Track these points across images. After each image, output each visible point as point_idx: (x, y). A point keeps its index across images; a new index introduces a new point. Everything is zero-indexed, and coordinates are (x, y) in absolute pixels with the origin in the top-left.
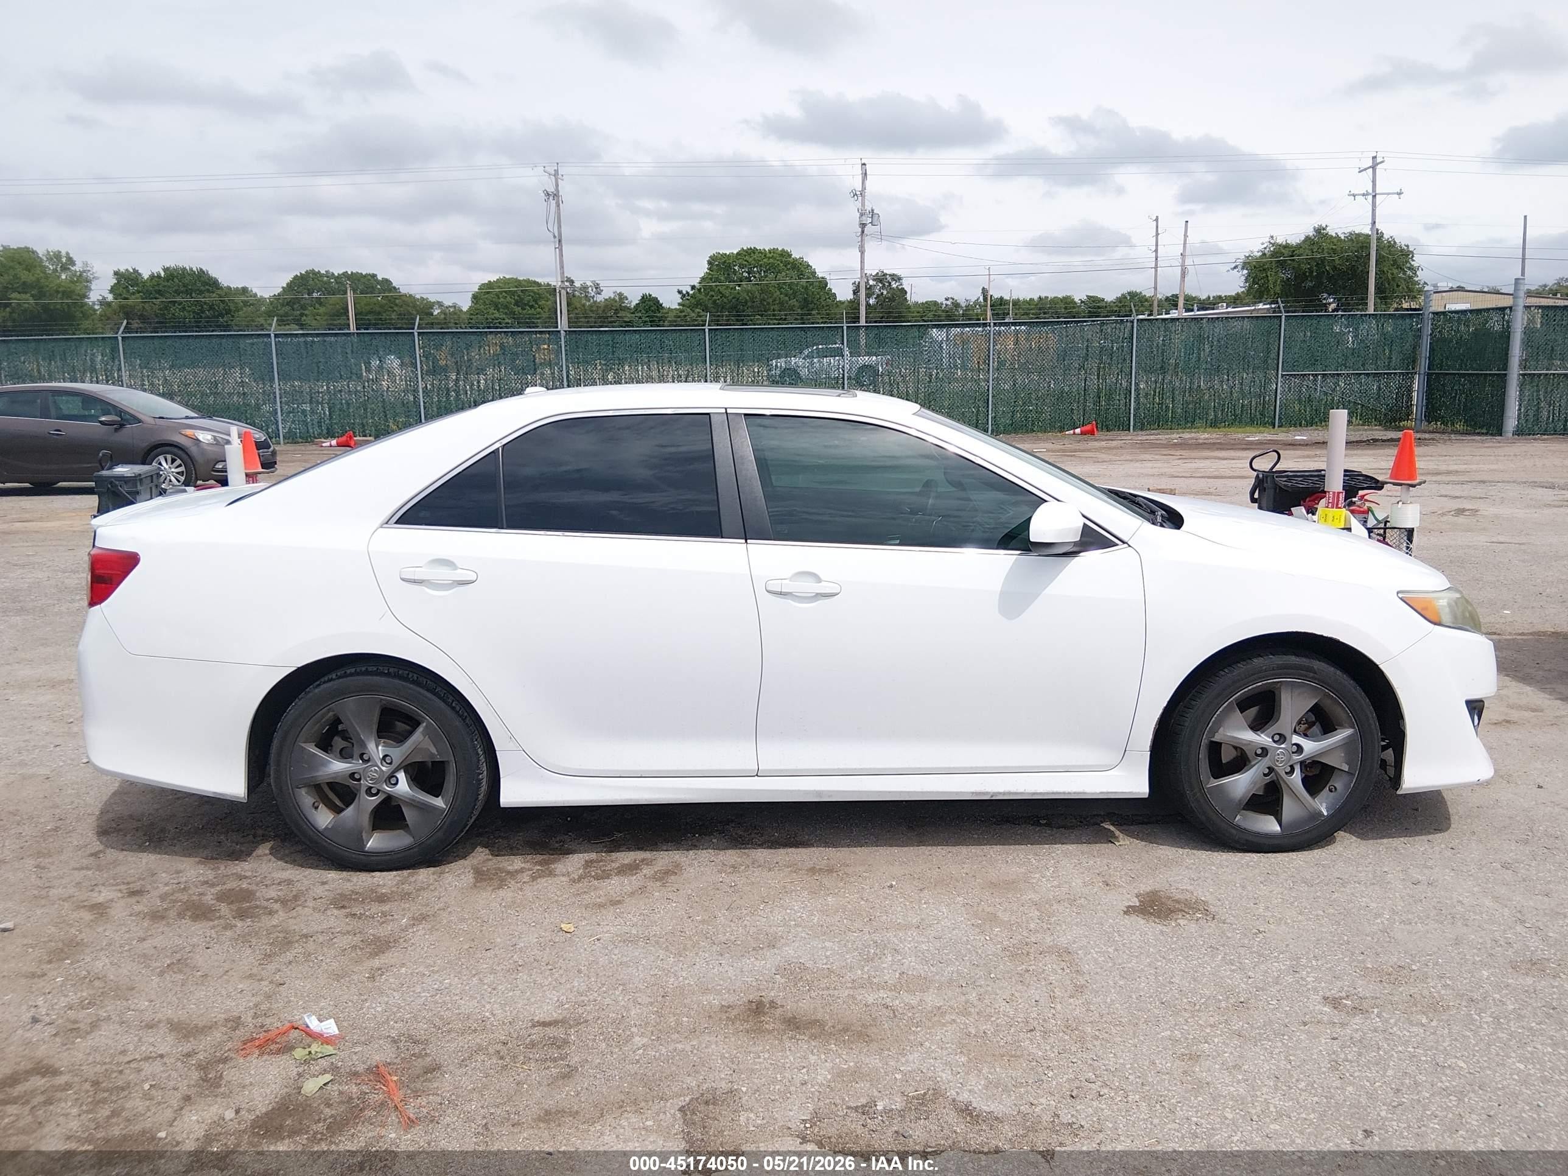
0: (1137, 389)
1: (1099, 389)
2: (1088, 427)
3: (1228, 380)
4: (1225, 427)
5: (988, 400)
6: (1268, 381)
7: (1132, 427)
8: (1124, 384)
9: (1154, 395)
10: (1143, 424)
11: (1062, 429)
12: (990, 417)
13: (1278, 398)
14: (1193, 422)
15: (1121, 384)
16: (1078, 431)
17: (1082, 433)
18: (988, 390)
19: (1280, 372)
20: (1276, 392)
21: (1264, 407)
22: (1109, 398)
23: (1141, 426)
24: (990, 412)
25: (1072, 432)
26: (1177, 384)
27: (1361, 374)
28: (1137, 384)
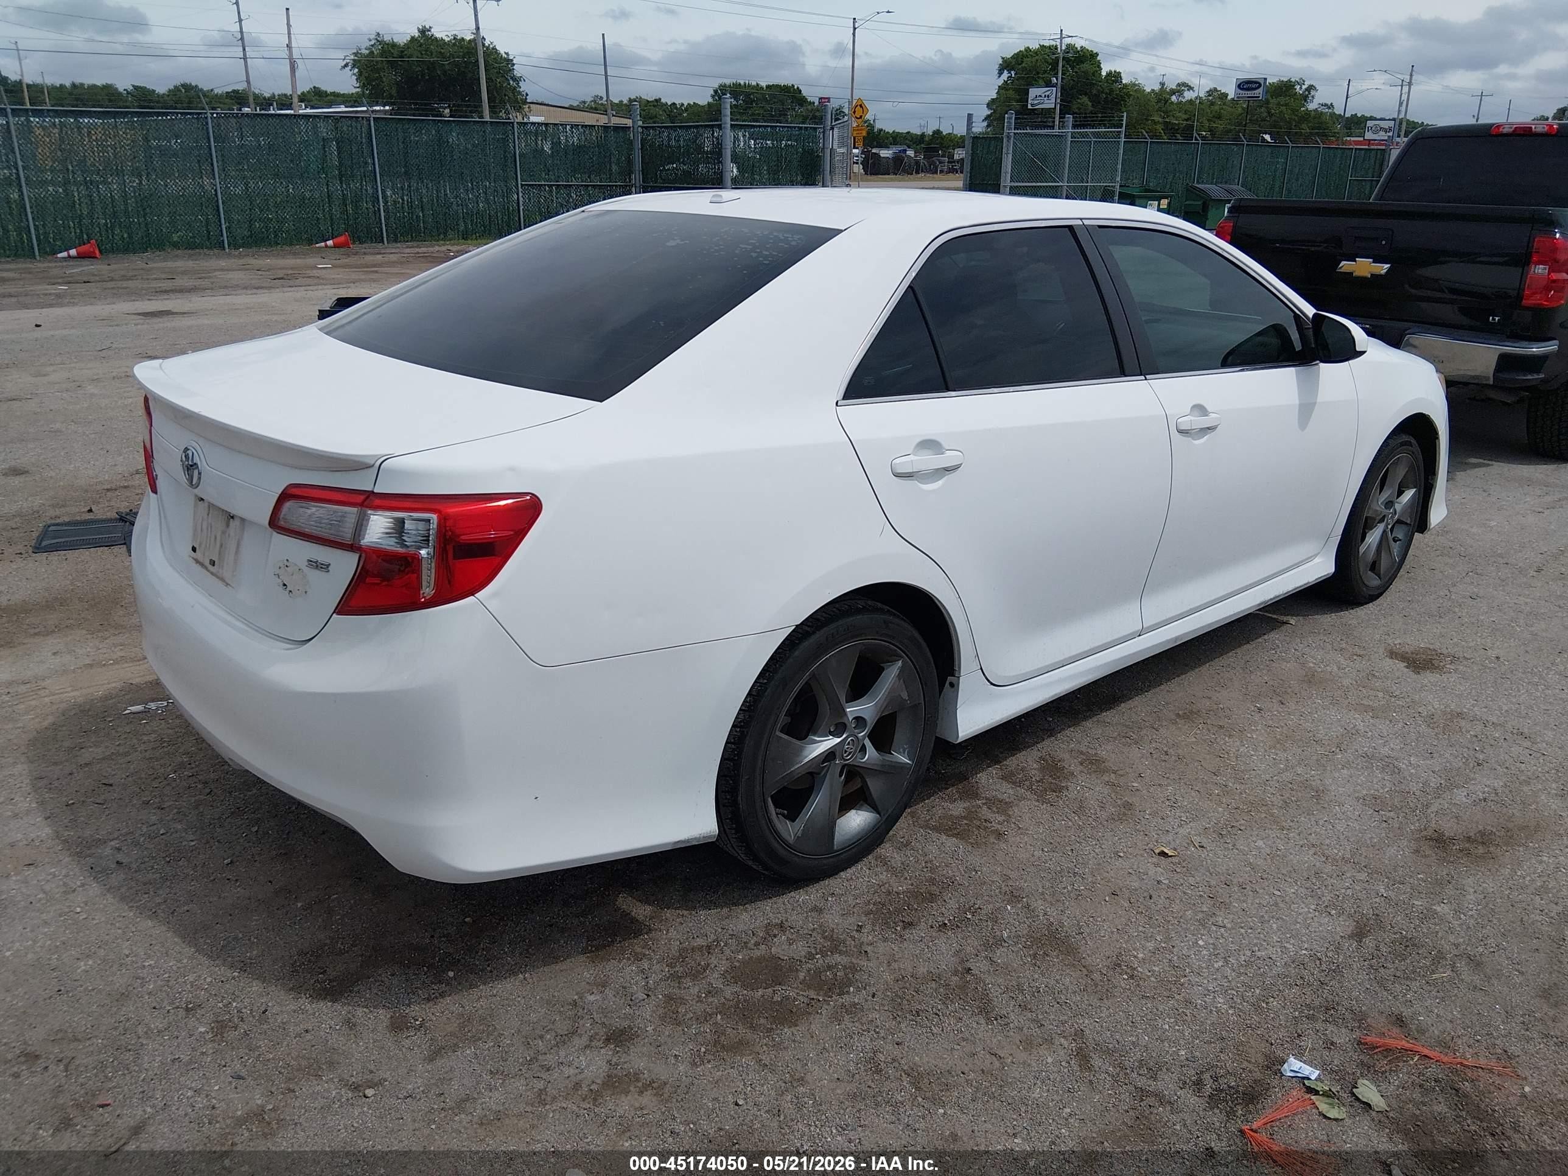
0: (385, 197)
1: (344, 195)
2: (341, 239)
3: (473, 189)
4: (476, 239)
5: (218, 206)
6: (509, 191)
7: (385, 239)
8: (370, 191)
9: (403, 203)
10: (395, 235)
11: (310, 242)
12: (224, 227)
13: (521, 208)
14: (445, 234)
15: (366, 190)
16: (330, 243)
17: (335, 246)
18: (216, 195)
19: (519, 182)
20: (518, 203)
21: (509, 217)
22: (356, 204)
23: (395, 239)
24: (223, 221)
25: (323, 244)
26: (424, 191)
27: (588, 186)
28: (383, 192)
